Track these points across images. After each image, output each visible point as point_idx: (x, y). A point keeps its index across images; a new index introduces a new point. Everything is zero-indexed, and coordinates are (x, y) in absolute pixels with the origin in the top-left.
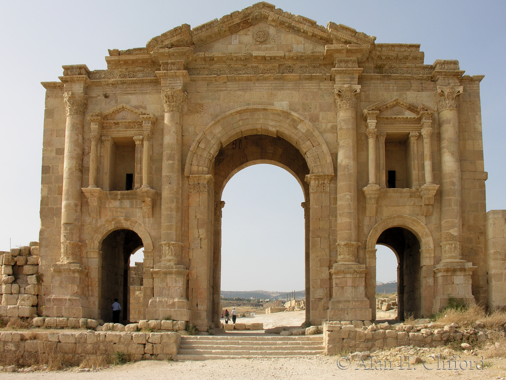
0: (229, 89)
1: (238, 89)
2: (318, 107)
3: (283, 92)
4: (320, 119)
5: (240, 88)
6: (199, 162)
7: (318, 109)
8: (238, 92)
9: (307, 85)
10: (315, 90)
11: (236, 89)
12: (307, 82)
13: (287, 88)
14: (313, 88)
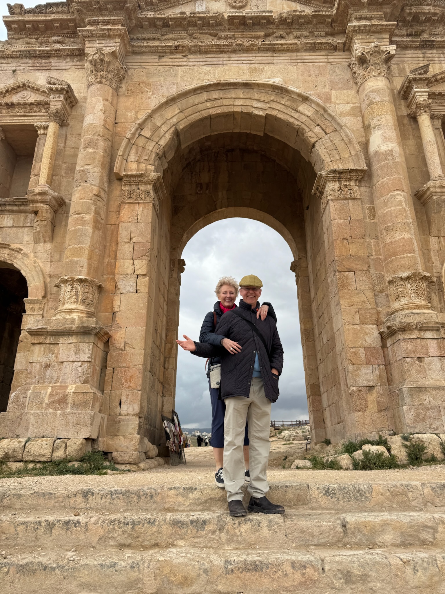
0: (191, 63)
1: (204, 63)
2: (327, 85)
3: (272, 66)
4: (333, 99)
5: (208, 63)
6: (140, 156)
7: (327, 87)
8: (204, 67)
9: (307, 57)
10: (321, 64)
11: (201, 63)
12: (308, 54)
13: (279, 61)
14: (318, 61)
